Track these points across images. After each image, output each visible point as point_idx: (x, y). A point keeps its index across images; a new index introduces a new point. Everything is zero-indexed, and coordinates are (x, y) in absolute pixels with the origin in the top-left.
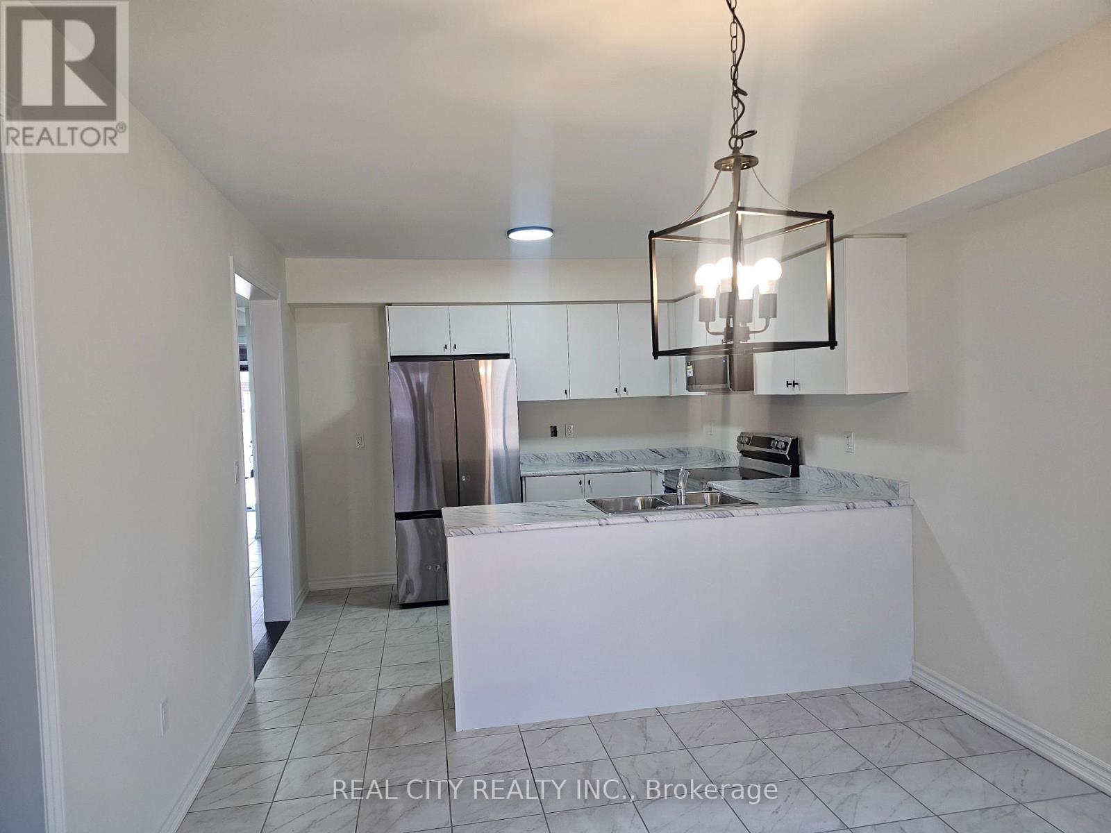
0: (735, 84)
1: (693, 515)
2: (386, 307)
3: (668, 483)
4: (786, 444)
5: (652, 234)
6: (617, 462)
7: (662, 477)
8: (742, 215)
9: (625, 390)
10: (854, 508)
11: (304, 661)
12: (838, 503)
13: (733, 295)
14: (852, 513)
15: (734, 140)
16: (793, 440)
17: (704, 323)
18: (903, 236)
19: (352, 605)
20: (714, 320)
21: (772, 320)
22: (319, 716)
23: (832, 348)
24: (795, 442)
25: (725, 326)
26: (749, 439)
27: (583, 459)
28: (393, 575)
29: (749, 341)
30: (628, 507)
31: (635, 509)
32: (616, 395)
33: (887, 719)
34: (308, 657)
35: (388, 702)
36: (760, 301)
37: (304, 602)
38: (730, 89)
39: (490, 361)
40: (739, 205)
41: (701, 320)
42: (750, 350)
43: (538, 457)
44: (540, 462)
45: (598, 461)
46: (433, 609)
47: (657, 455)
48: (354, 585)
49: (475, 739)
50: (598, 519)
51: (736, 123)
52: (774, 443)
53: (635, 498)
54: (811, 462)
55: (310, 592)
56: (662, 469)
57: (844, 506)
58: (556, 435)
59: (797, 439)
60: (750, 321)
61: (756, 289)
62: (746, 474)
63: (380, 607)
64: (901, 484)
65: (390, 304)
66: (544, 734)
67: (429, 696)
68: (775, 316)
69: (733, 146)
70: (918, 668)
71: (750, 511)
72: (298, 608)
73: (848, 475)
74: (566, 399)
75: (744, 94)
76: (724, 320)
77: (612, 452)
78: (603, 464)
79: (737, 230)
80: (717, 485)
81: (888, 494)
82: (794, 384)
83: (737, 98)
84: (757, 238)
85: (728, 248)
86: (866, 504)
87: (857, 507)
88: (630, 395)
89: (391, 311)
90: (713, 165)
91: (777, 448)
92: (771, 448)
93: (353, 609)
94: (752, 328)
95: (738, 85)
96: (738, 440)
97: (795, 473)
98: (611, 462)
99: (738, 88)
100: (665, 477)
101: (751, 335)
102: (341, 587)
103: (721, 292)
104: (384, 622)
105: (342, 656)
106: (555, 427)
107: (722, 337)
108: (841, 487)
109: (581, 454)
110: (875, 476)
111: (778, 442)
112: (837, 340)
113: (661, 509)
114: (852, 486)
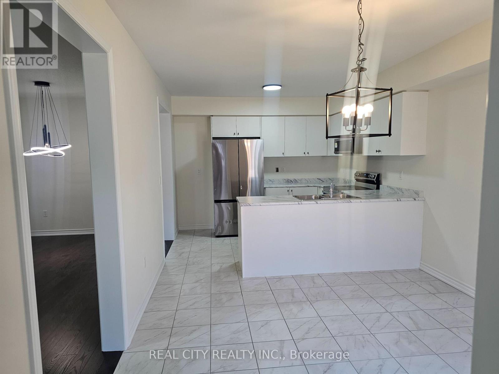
0: (360, 41)
1: (335, 201)
2: (211, 117)
3: (324, 191)
4: (375, 176)
5: (327, 95)
6: (303, 183)
7: (322, 189)
8: (360, 90)
9: (308, 153)
10: (400, 201)
11: (182, 254)
12: (394, 198)
13: (356, 117)
14: (399, 202)
15: (358, 62)
16: (378, 175)
17: (345, 127)
18: (427, 91)
19: (196, 236)
20: (348, 126)
21: (369, 126)
22: (191, 271)
23: (390, 136)
24: (379, 176)
25: (352, 128)
26: (360, 174)
27: (289, 181)
28: (213, 225)
29: (360, 134)
30: (309, 198)
31: (312, 199)
32: (304, 155)
33: (408, 280)
34: (183, 253)
35: (216, 268)
36: (365, 119)
37: (178, 234)
38: (358, 43)
39: (249, 140)
40: (359, 86)
41: (344, 126)
42: (361, 137)
43: (270, 180)
44: (271, 182)
45: (295, 182)
46: (229, 238)
47: (320, 181)
48: (196, 229)
49: (249, 281)
50: (298, 202)
51: (359, 55)
52: (370, 175)
53: (312, 196)
54: (385, 183)
55: (179, 230)
56: (323, 186)
57: (396, 200)
58: (278, 171)
59: (379, 174)
60: (361, 126)
61: (364, 115)
62: (357, 188)
63: (207, 237)
64: (420, 192)
65: (212, 116)
66: (275, 280)
67: (231, 267)
68: (370, 125)
69: (358, 64)
70: (423, 264)
71: (358, 200)
72: (176, 235)
73: (400, 189)
74: (283, 156)
75: (363, 45)
76: (352, 126)
77: (301, 179)
78: (297, 183)
79: (358, 93)
80: (344, 191)
81: (415, 196)
82: (379, 151)
83: (360, 47)
84: (365, 96)
85: (355, 100)
86: (405, 199)
87: (402, 200)
88: (310, 155)
89: (212, 118)
90: (350, 71)
91: (371, 178)
92: (368, 178)
93: (197, 237)
94: (362, 128)
95: (361, 42)
96: (355, 175)
97: (378, 188)
98: (301, 183)
99: (361, 43)
100: (324, 189)
101: (361, 131)
102: (191, 229)
103: (351, 116)
104: (210, 242)
105: (196, 252)
106: (278, 168)
107: (351, 132)
108: (396, 193)
109: (289, 179)
110: (410, 189)
111: (371, 175)
112: (391, 133)
113: (323, 199)
114: (401, 193)
